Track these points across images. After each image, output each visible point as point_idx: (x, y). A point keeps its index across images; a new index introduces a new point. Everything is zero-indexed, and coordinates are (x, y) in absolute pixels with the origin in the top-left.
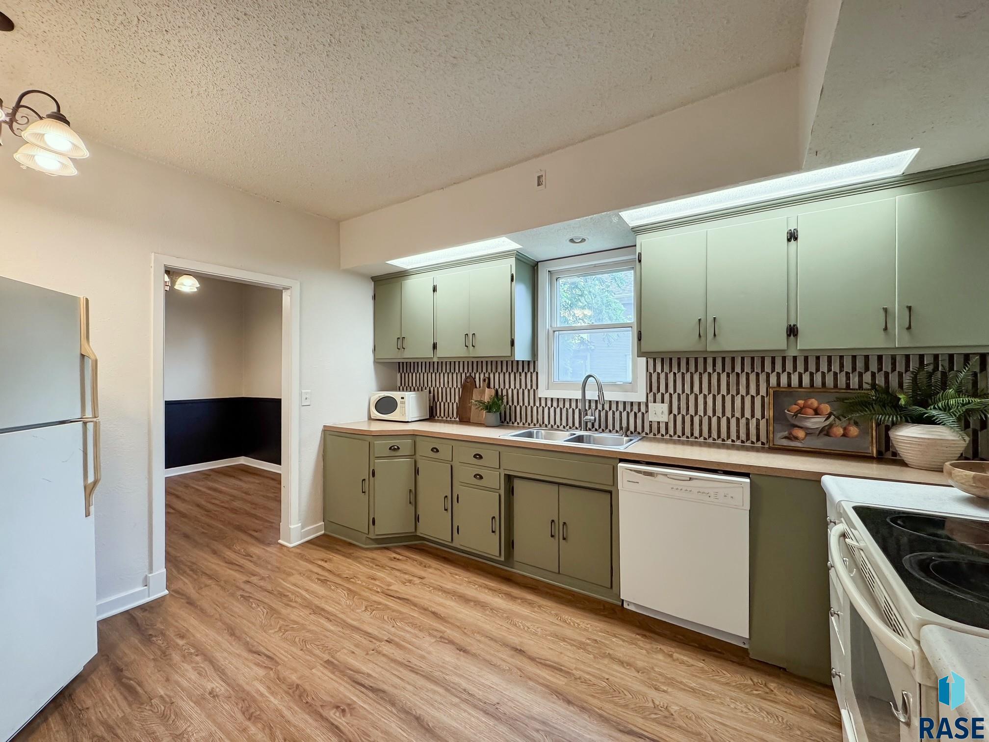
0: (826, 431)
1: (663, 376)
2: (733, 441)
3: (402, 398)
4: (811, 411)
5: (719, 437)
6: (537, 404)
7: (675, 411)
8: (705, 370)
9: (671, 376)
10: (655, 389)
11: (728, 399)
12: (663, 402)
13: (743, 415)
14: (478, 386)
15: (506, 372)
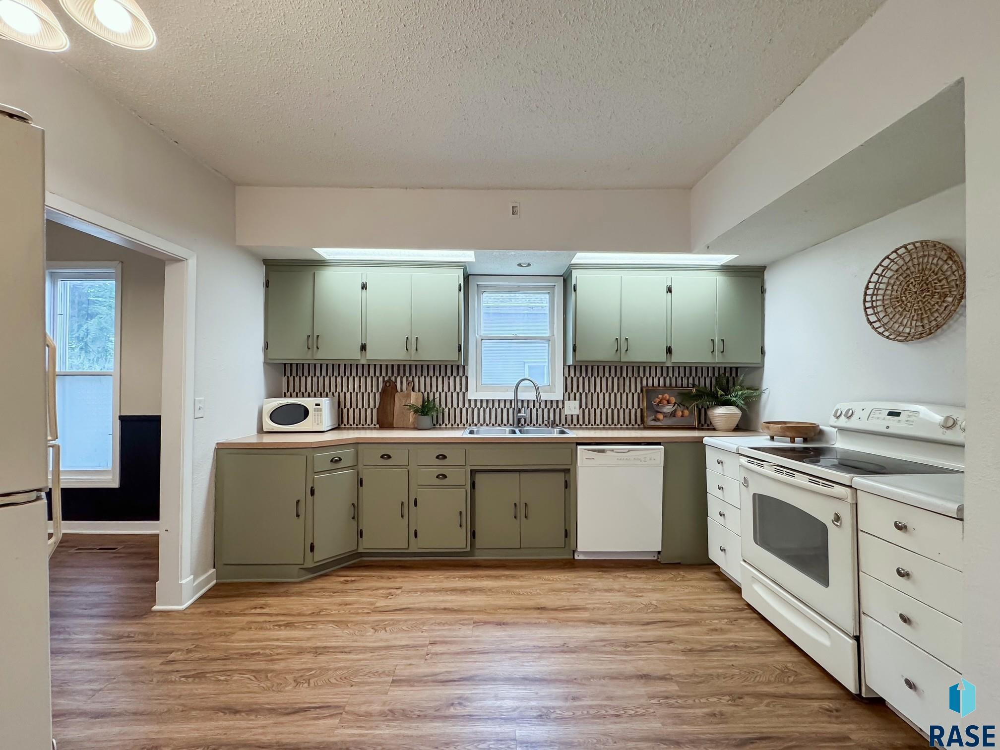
0: (673, 414)
1: (575, 380)
2: (621, 425)
3: (317, 405)
4: (665, 402)
5: (613, 423)
6: (467, 405)
7: (584, 406)
8: (604, 375)
9: (581, 379)
10: (569, 390)
11: (618, 395)
12: (575, 399)
13: (627, 407)
14: (399, 389)
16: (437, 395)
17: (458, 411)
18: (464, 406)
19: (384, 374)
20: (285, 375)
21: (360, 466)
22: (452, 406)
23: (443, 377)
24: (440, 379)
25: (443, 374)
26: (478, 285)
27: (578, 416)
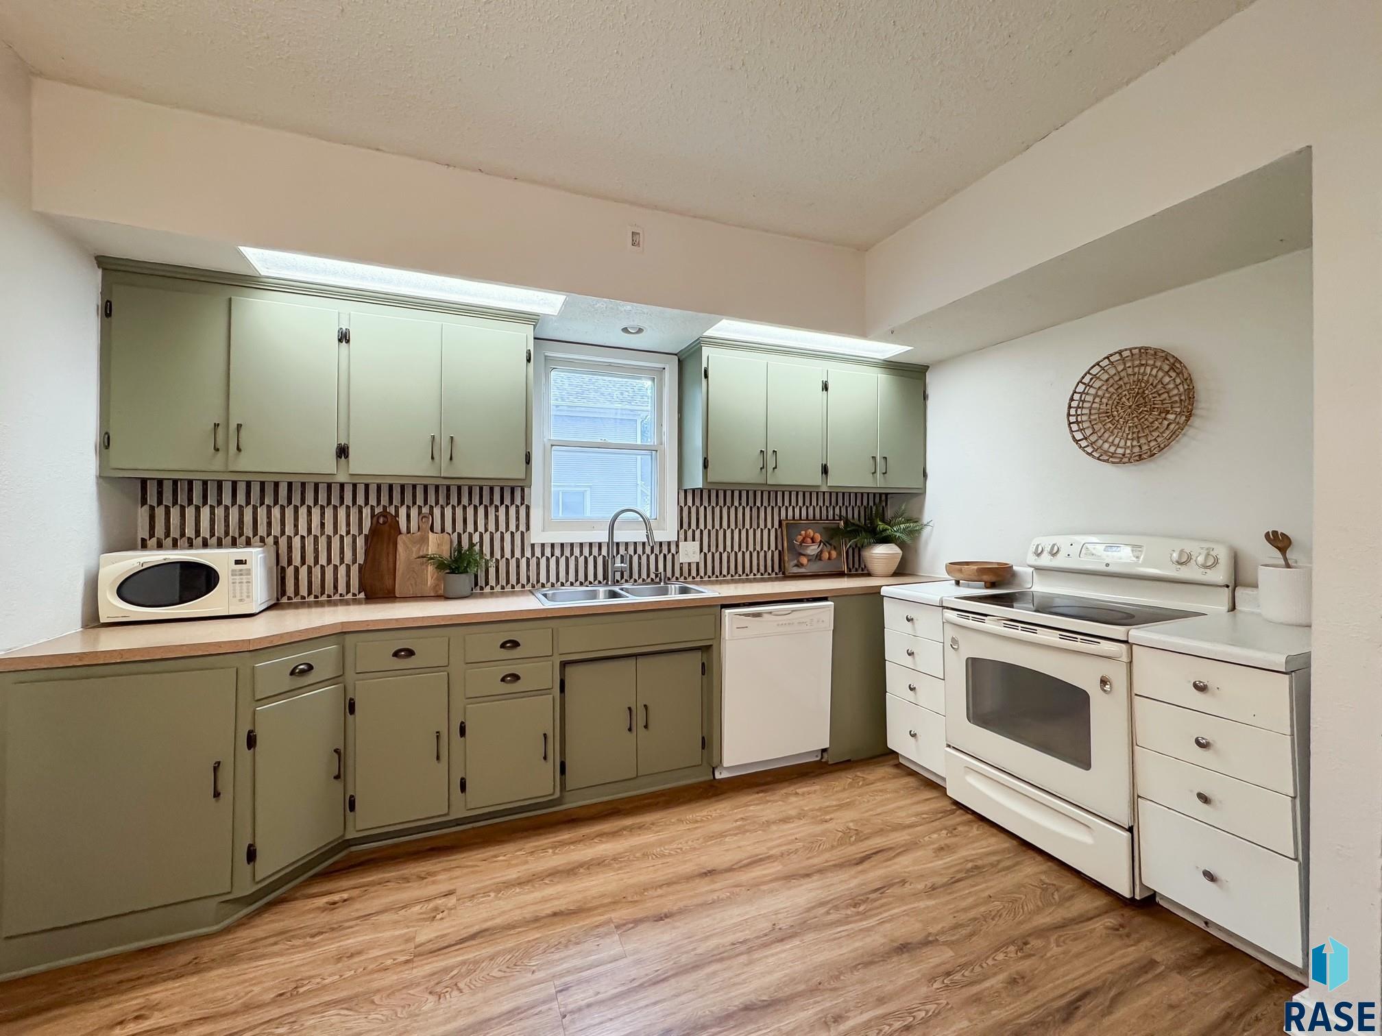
0: (819, 557)
1: (694, 510)
2: (755, 575)
3: (238, 562)
4: (809, 540)
5: (743, 572)
6: (528, 554)
7: (705, 549)
8: (732, 504)
9: (702, 510)
10: (685, 526)
11: (751, 532)
12: (694, 540)
13: (762, 549)
14: (403, 527)
15: (469, 505)
16: (476, 539)
17: (513, 563)
18: (523, 554)
19: (373, 501)
20: (144, 502)
21: (350, 675)
22: (502, 556)
23: (486, 507)
24: (481, 511)
25: (486, 501)
26: (546, 356)
27: (698, 564)
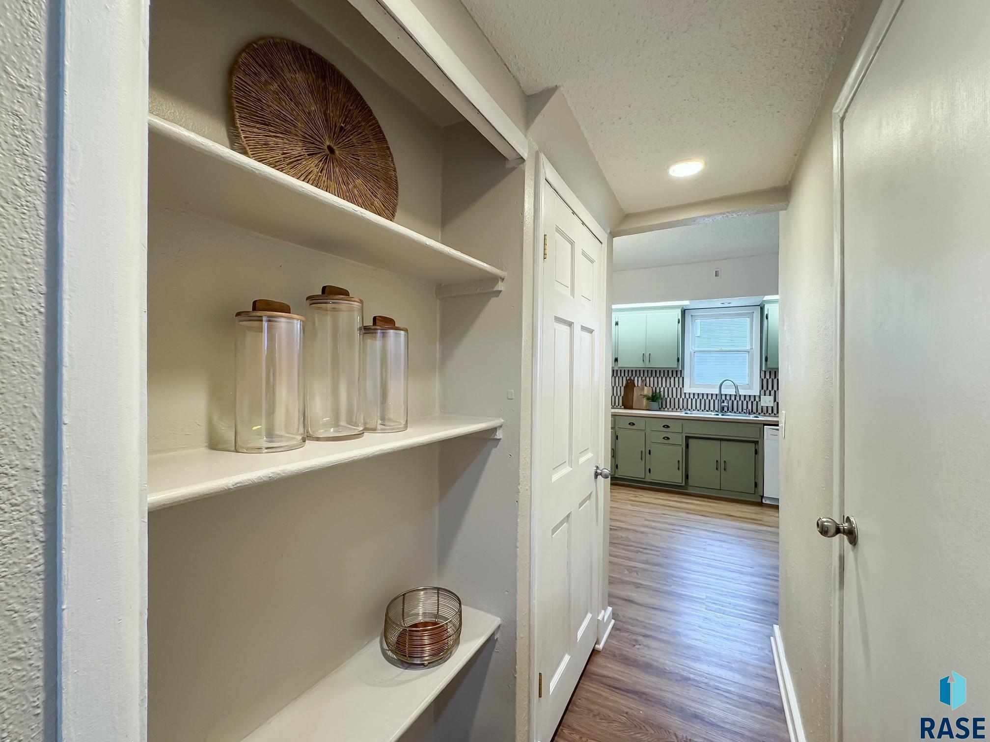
1: (770, 381)
6: (683, 397)
10: (765, 388)
12: (770, 395)
14: (636, 385)
15: (660, 377)
16: (662, 389)
17: (677, 400)
18: (681, 397)
19: (626, 375)
21: (616, 428)
22: (672, 397)
23: (666, 378)
24: (664, 379)
25: (666, 375)
26: (692, 316)
27: (772, 407)
